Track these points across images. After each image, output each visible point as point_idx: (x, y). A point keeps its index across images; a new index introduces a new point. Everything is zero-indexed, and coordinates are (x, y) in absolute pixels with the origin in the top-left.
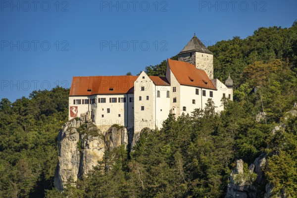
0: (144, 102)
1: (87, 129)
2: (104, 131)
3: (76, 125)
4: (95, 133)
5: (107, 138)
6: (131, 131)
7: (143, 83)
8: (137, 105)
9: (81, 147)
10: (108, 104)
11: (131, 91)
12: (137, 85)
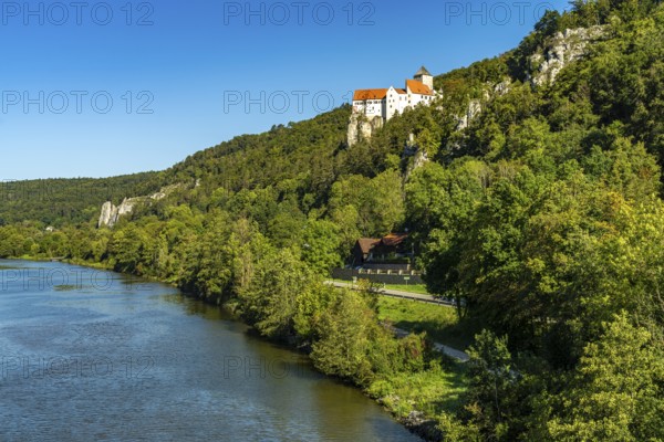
0: (392, 103)
1: (362, 118)
2: (370, 119)
3: (356, 116)
4: (366, 120)
5: (372, 123)
6: (385, 118)
7: (391, 93)
8: (388, 104)
9: (359, 128)
10: (373, 105)
11: (385, 97)
12: (388, 94)
